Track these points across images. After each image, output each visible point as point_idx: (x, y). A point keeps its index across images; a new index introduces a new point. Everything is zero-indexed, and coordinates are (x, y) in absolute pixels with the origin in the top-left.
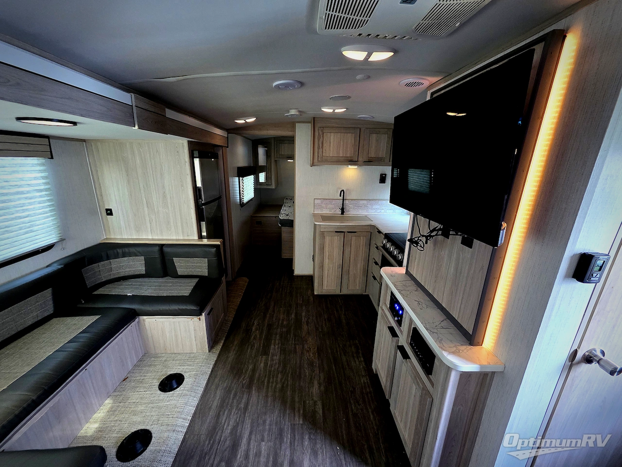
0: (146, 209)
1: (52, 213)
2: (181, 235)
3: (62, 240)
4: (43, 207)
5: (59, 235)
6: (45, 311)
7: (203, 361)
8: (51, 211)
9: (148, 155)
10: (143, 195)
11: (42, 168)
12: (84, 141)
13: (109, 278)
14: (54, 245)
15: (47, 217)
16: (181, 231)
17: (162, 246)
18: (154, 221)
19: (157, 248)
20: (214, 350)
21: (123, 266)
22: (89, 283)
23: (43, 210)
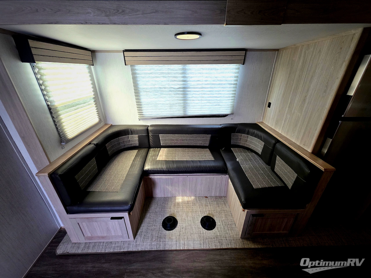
0: (287, 109)
1: (232, 98)
2: (300, 141)
3: (232, 114)
4: (229, 94)
5: (232, 111)
6: (205, 143)
7: (231, 237)
8: (232, 97)
9: (310, 56)
10: (291, 96)
11: (237, 71)
12: (278, 50)
13: (243, 145)
14: (228, 115)
15: (229, 100)
16: (301, 137)
17: (278, 141)
18: (288, 120)
19: (274, 142)
20: (246, 242)
21: (253, 142)
22: (233, 142)
23: (228, 95)
